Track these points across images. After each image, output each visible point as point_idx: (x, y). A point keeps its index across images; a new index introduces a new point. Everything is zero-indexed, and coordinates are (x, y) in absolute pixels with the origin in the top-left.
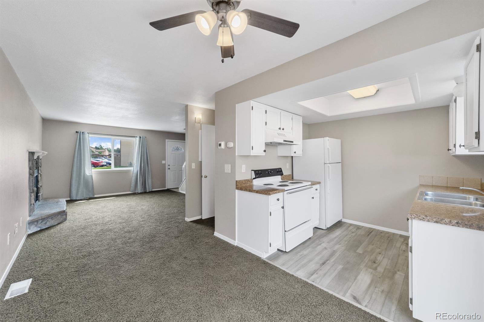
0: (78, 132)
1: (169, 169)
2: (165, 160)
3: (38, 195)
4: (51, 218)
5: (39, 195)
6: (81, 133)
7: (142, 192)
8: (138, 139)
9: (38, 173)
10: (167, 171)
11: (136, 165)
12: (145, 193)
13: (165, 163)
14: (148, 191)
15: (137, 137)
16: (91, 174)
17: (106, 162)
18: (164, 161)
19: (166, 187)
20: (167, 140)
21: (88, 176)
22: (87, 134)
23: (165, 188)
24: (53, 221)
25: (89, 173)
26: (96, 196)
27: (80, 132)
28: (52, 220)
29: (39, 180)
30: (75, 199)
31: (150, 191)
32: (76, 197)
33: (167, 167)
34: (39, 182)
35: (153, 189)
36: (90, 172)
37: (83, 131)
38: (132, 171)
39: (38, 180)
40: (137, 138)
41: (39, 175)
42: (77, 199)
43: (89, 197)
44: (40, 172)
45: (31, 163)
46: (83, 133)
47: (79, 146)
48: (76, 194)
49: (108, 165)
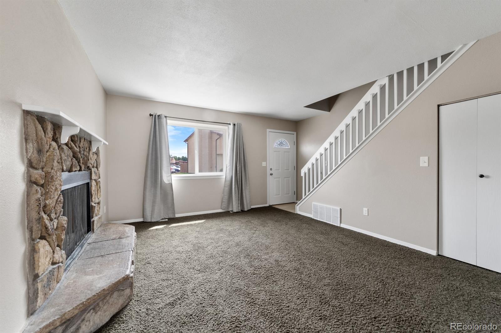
0: (152, 115)
1: (271, 174)
2: (266, 161)
3: (92, 220)
4: (94, 309)
5: (94, 221)
6: (157, 117)
7: (238, 211)
8: (231, 127)
9: (91, 179)
10: (269, 178)
11: (230, 168)
12: (242, 212)
13: (265, 166)
14: (246, 210)
15: (230, 124)
16: (171, 182)
17: (175, 169)
18: (265, 163)
19: (268, 202)
20: (268, 130)
21: (166, 184)
22: (165, 119)
23: (267, 204)
24: (99, 313)
25: (168, 181)
26: (177, 216)
27: (155, 116)
28: (96, 313)
29: (93, 192)
30: (150, 221)
31: (249, 209)
32: (151, 218)
33: (269, 172)
34: (92, 195)
35: (251, 205)
36: (169, 178)
37: (158, 114)
38: (224, 177)
39: (91, 192)
40: (229, 126)
41: (94, 183)
42: (153, 221)
43: (168, 218)
44: (94, 177)
45: (31, 147)
46: (159, 116)
47: (154, 138)
48: (151, 214)
49: (177, 172)
